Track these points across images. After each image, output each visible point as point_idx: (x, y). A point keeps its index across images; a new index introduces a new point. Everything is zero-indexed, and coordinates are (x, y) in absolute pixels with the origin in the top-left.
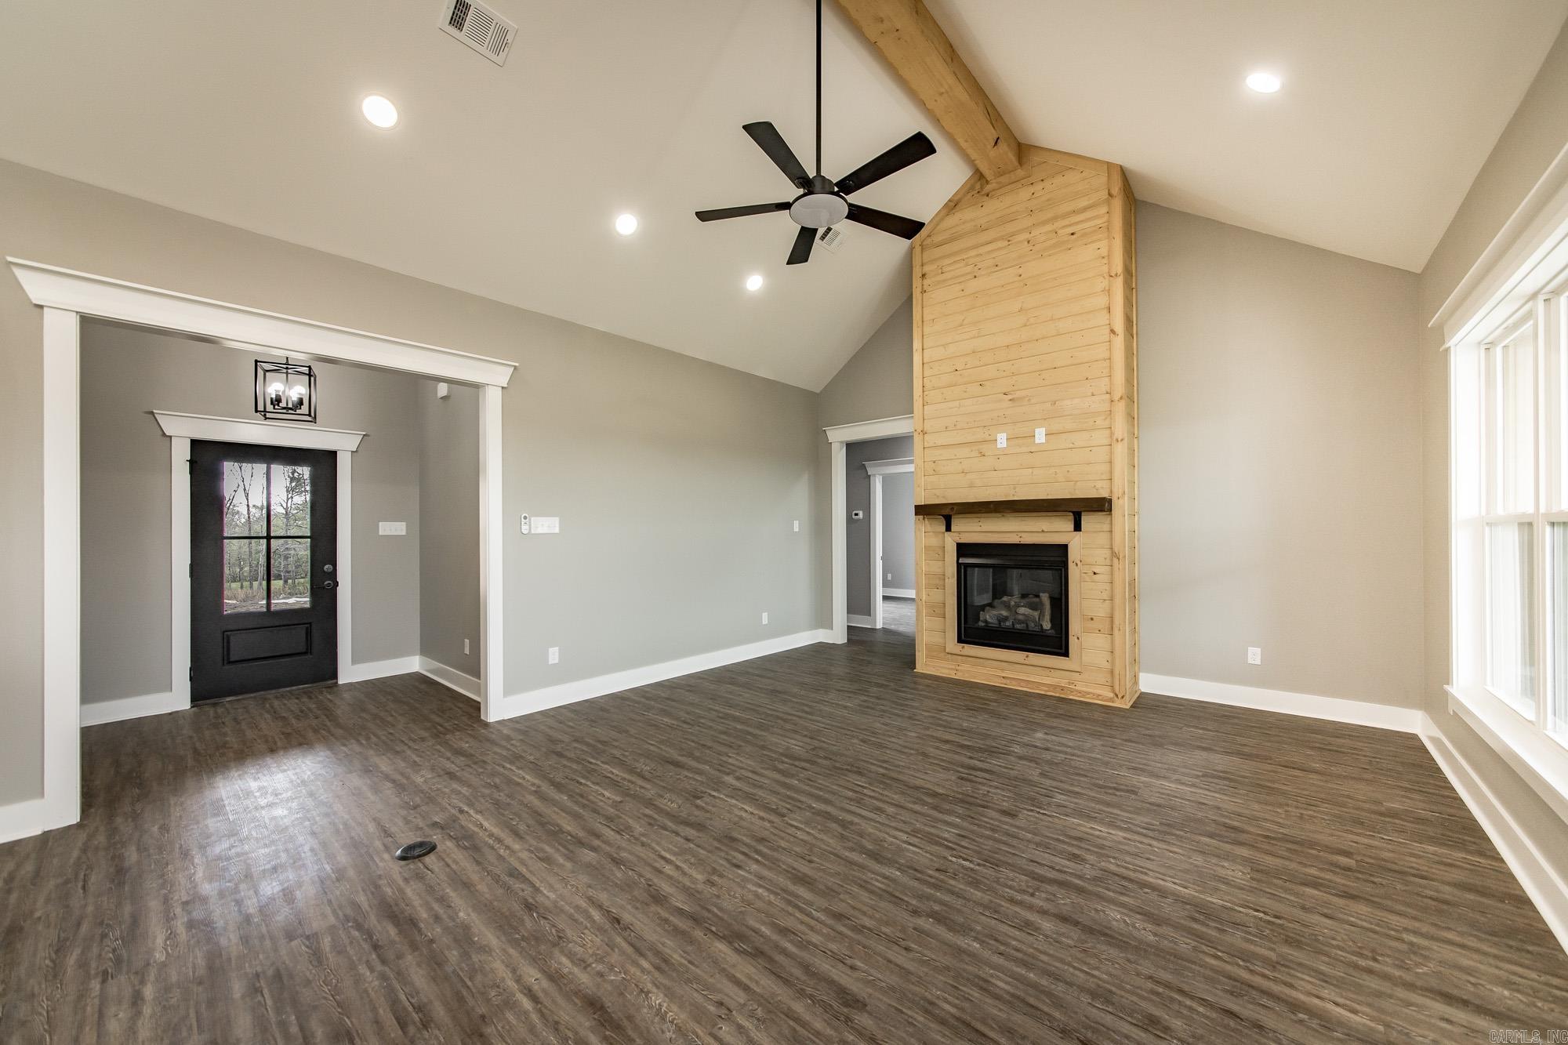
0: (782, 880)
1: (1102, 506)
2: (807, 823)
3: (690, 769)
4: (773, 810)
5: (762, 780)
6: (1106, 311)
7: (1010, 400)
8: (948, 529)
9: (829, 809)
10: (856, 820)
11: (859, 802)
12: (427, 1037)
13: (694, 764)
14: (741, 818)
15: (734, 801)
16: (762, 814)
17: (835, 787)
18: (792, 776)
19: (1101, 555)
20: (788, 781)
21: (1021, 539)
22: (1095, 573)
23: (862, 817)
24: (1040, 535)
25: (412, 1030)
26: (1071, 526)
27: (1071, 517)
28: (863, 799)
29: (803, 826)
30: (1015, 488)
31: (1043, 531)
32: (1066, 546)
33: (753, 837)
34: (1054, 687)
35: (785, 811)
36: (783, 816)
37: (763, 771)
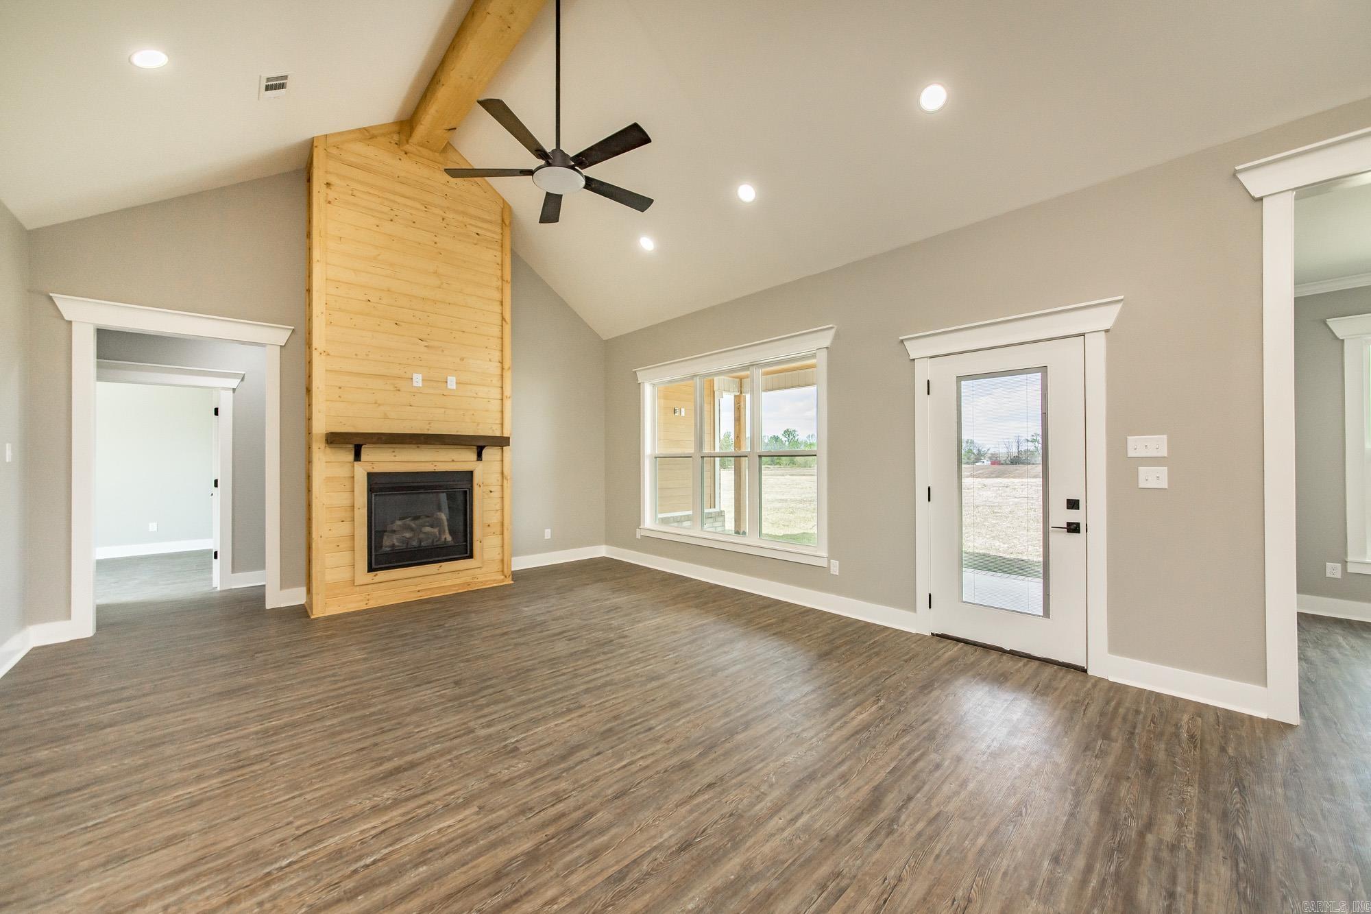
1: (502, 442)
6: (499, 303)
7: (426, 346)
8: (357, 457)
12: (847, 869)
19: (495, 478)
21: (435, 468)
22: (491, 492)
24: (452, 464)
25: (844, 883)
26: (474, 457)
27: (476, 451)
30: (429, 424)
31: (453, 461)
32: (471, 473)
34: (462, 585)
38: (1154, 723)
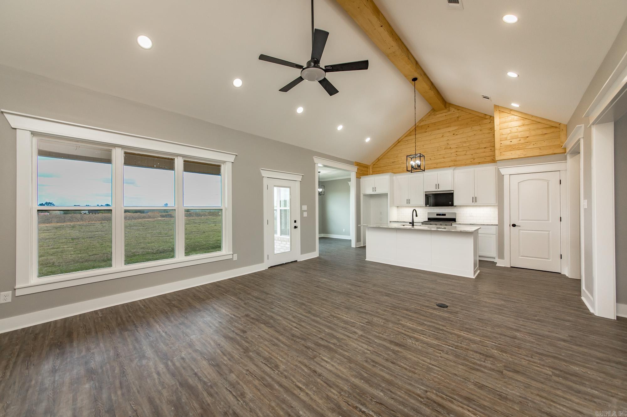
0: (329, 300)
2: (322, 313)
3: (385, 340)
4: (335, 317)
5: (343, 332)
9: (313, 318)
10: (304, 314)
11: (301, 320)
13: (385, 343)
14: (346, 315)
15: (352, 321)
16: (339, 316)
17: (309, 327)
18: (329, 334)
20: (330, 331)
23: (302, 315)
28: (298, 321)
29: (324, 312)
33: (340, 309)
35: (330, 317)
36: (331, 315)
37: (344, 337)
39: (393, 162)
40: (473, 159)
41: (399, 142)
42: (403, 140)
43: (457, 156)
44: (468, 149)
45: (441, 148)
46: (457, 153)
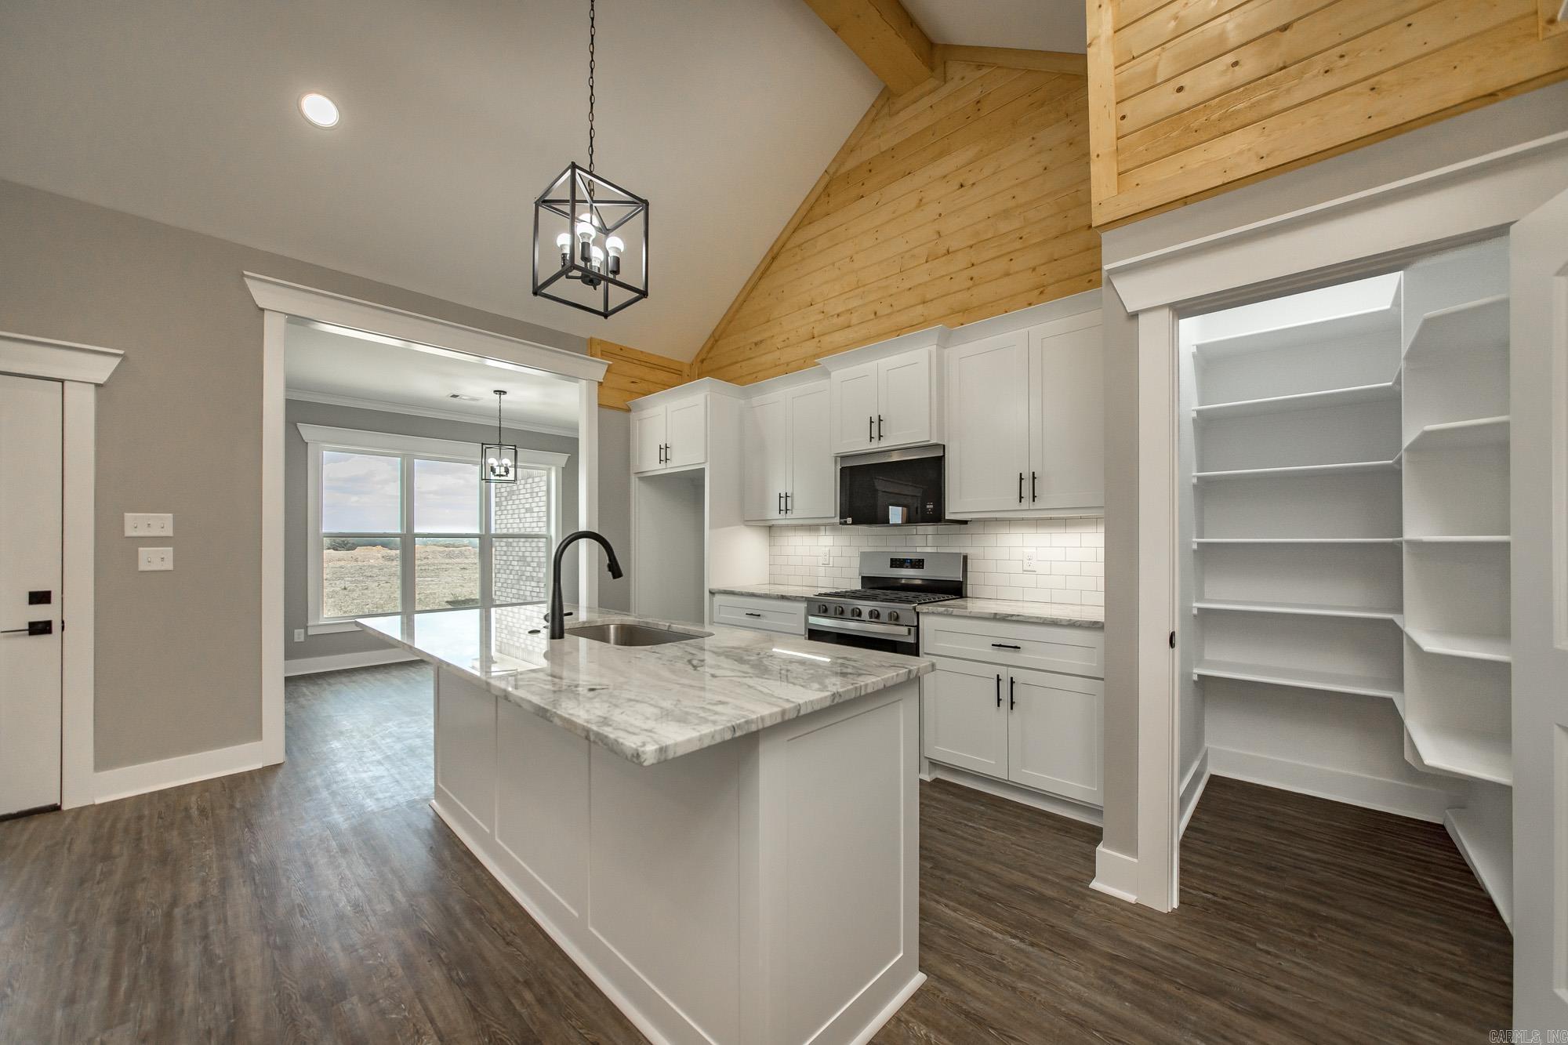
38: (162, 818)
39: (756, 344)
40: (1037, 292)
41: (773, 256)
42: (788, 246)
43: (975, 285)
44: (1018, 245)
45: (913, 256)
46: (972, 272)
